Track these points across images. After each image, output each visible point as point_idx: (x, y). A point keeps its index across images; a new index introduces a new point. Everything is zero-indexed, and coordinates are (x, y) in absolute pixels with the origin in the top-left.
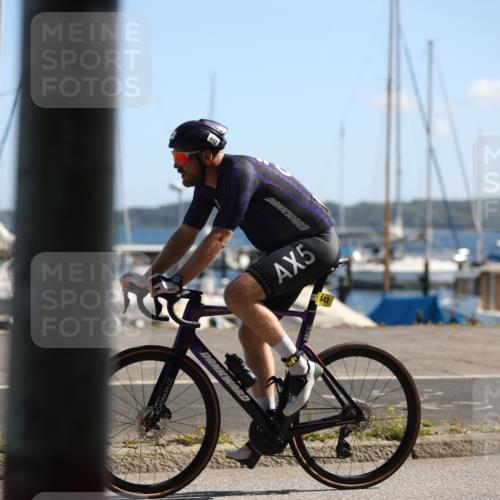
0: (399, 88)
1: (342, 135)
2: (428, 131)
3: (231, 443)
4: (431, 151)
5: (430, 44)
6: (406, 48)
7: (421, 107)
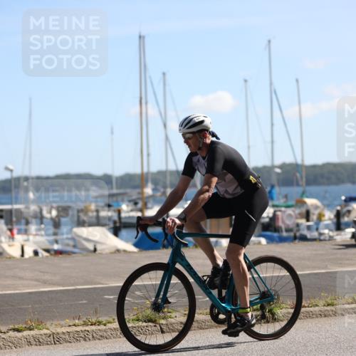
0: (146, 103)
1: (112, 133)
2: (165, 126)
3: (48, 329)
4: (167, 138)
5: (164, 74)
6: (150, 77)
7: (161, 114)
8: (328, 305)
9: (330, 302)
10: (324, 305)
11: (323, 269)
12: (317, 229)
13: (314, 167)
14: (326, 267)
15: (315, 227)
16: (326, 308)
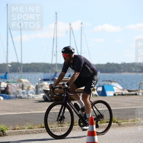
8: (30, 129)
9: (30, 127)
10: (28, 129)
11: (28, 112)
12: (27, 94)
13: (27, 64)
14: (30, 111)
15: (26, 92)
16: (28, 130)
